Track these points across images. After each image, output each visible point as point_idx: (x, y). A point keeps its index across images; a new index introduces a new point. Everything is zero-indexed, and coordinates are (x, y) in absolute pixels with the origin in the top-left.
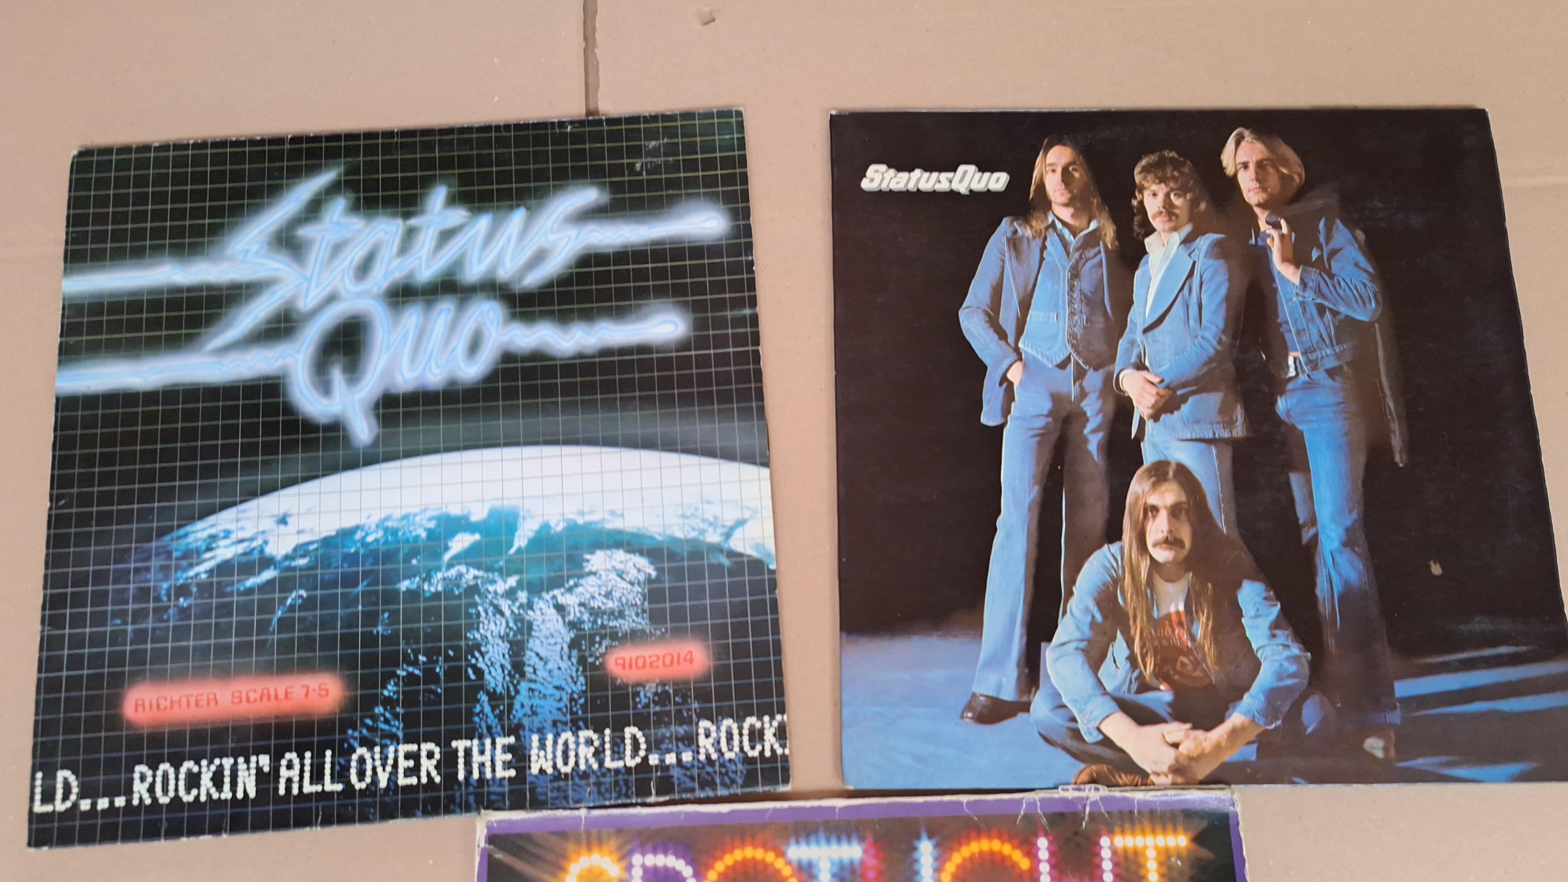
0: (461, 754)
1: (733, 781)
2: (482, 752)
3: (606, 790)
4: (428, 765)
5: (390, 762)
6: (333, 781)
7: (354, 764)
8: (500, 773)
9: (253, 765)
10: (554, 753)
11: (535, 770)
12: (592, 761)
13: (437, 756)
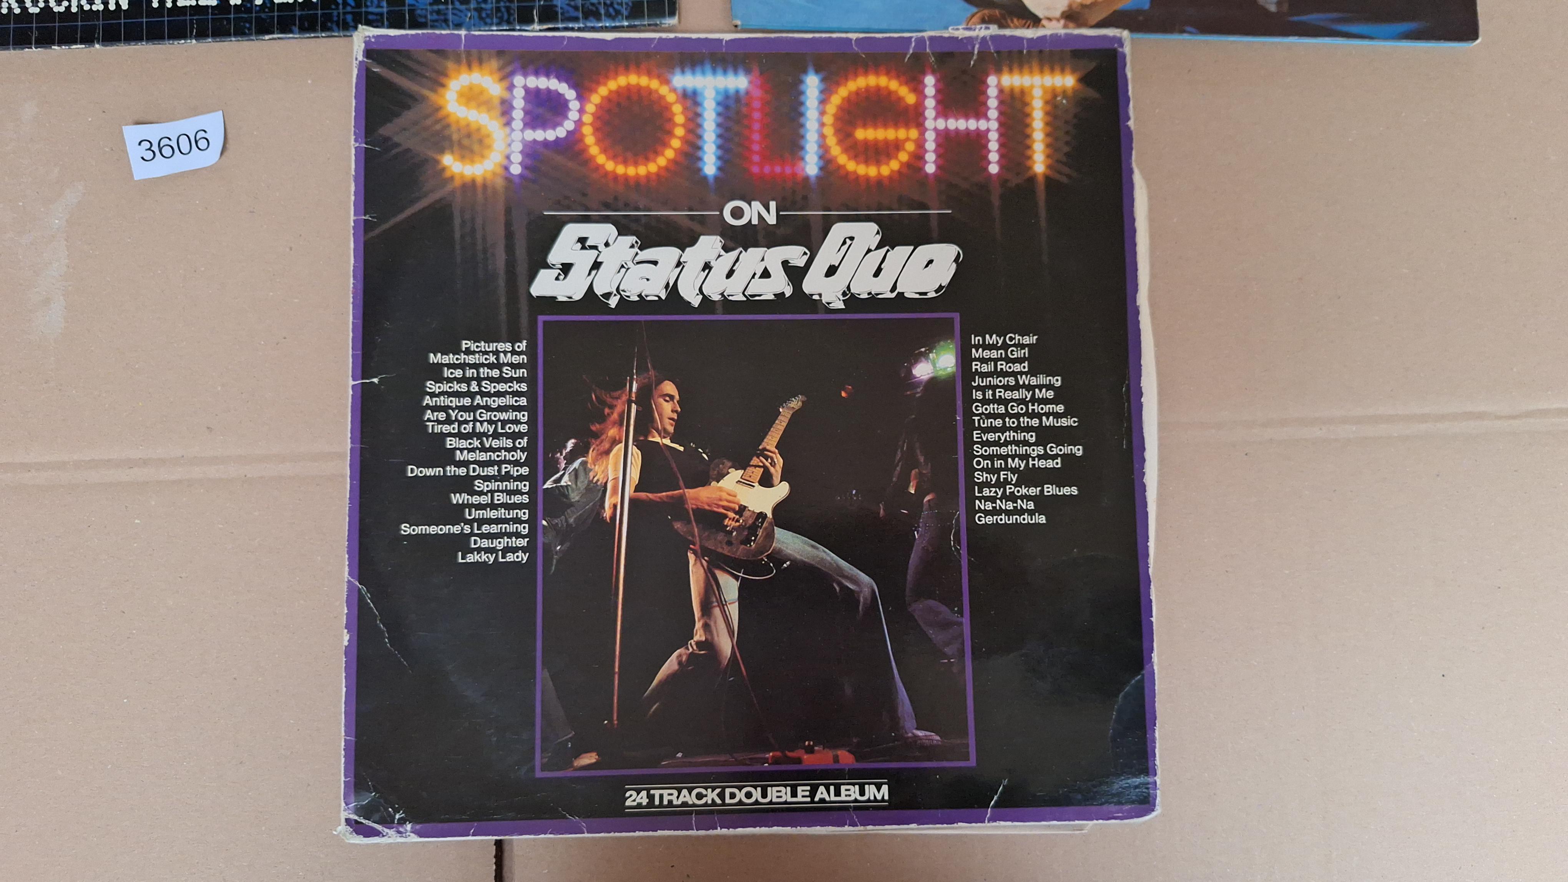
1: (618, 12)
3: (488, 16)
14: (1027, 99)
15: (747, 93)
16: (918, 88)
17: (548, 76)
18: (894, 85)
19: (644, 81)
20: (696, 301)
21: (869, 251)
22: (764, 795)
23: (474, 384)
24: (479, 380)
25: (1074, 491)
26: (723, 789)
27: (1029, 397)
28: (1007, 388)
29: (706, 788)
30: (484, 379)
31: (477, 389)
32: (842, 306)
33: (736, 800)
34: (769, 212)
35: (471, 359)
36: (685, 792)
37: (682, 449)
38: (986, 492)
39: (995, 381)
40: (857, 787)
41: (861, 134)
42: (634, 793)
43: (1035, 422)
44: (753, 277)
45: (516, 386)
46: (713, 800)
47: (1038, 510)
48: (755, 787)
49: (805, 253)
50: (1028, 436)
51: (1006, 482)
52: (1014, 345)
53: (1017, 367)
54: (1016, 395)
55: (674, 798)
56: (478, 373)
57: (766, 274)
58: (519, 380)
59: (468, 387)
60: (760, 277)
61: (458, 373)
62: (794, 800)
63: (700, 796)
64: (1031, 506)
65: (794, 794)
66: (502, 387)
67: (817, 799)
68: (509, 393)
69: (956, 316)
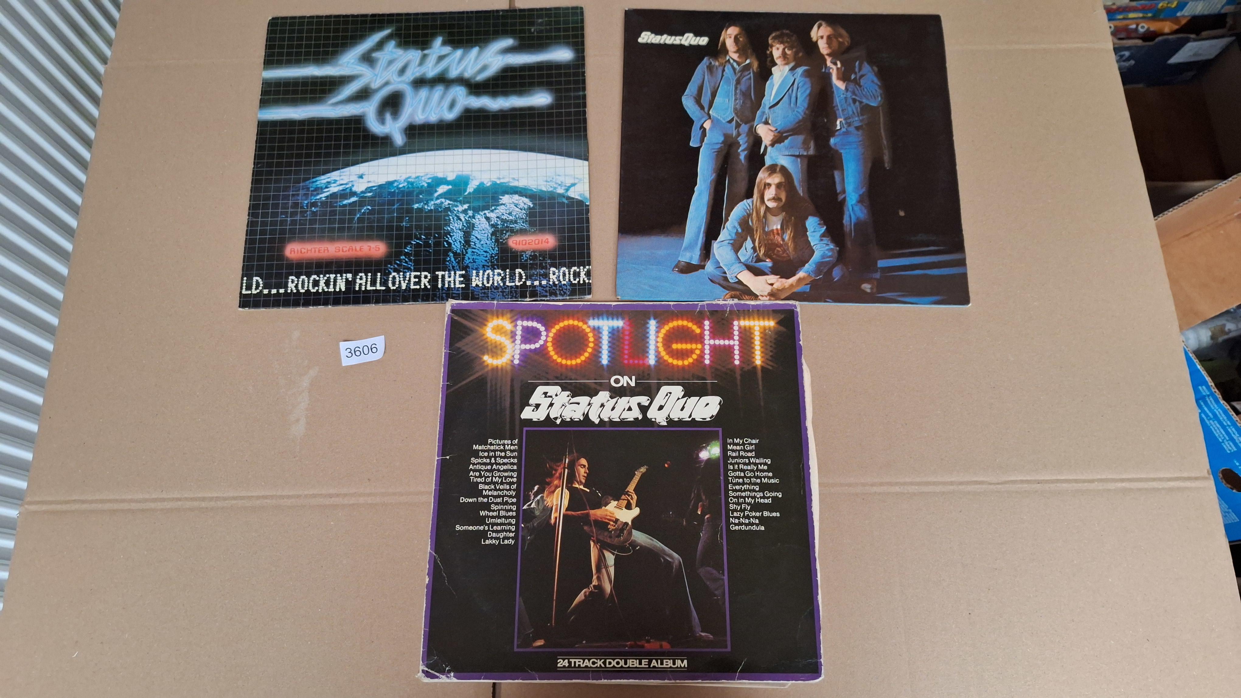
0: (440, 277)
1: (565, 293)
2: (450, 277)
3: (506, 295)
4: (424, 281)
5: (407, 279)
6: (381, 285)
7: (390, 279)
8: (458, 285)
9: (344, 278)
10: (483, 278)
11: (474, 285)
12: (500, 282)
13: (429, 278)
14: (752, 331)
15: (623, 328)
16: (701, 326)
17: (532, 321)
18: (690, 325)
19: (576, 323)
20: (597, 421)
21: (679, 399)
22: (626, 663)
23: (493, 459)
24: (495, 457)
25: (778, 514)
26: (605, 660)
27: (755, 468)
28: (745, 464)
29: (597, 659)
30: (498, 457)
31: (494, 462)
32: (665, 424)
33: (611, 666)
34: (631, 381)
35: (492, 448)
36: (586, 661)
37: (588, 491)
38: (735, 514)
39: (739, 461)
40: (672, 661)
41: (675, 346)
42: (562, 661)
43: (758, 481)
44: (624, 410)
45: (512, 460)
46: (600, 665)
47: (761, 523)
48: (621, 659)
49: (648, 400)
50: (755, 487)
51: (745, 509)
52: (748, 444)
53: (749, 454)
54: (749, 468)
55: (581, 663)
56: (495, 454)
57: (630, 409)
58: (514, 457)
59: (490, 460)
60: (628, 410)
61: (486, 454)
62: (640, 666)
63: (594, 663)
64: (757, 521)
65: (640, 663)
66: (506, 461)
67: (651, 666)
68: (509, 463)
69: (720, 430)
